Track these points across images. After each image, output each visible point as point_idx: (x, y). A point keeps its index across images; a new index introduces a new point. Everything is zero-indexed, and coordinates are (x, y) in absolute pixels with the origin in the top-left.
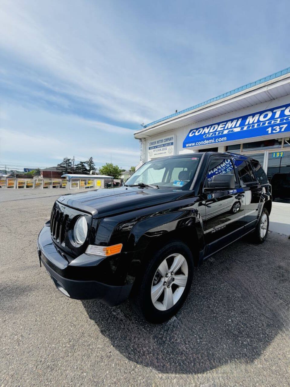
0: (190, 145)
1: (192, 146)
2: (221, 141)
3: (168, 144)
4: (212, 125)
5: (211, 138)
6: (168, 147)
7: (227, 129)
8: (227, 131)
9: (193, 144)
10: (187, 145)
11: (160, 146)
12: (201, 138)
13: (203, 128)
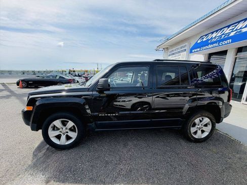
0: (196, 50)
1: (197, 51)
2: (226, 44)
3: (182, 51)
4: (221, 29)
5: (215, 42)
6: (182, 54)
7: (236, 30)
8: (235, 32)
9: (199, 49)
10: (193, 51)
11: (177, 53)
12: (206, 44)
13: (212, 33)
